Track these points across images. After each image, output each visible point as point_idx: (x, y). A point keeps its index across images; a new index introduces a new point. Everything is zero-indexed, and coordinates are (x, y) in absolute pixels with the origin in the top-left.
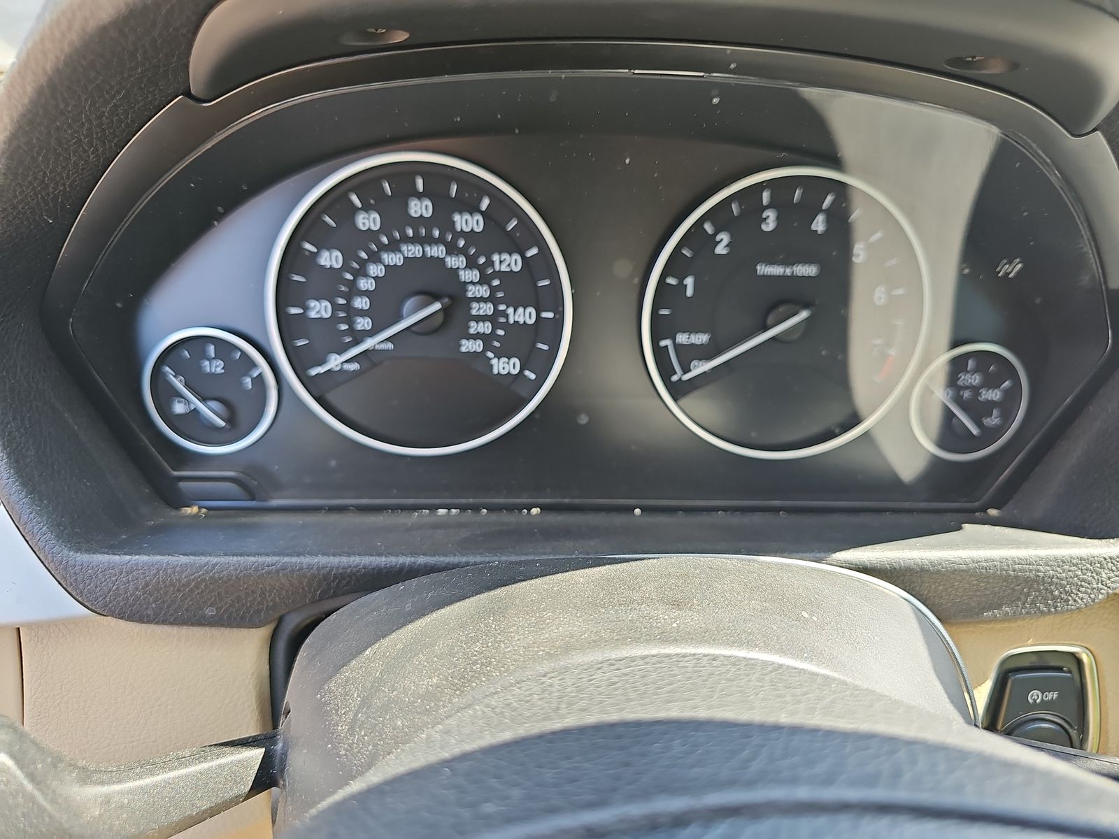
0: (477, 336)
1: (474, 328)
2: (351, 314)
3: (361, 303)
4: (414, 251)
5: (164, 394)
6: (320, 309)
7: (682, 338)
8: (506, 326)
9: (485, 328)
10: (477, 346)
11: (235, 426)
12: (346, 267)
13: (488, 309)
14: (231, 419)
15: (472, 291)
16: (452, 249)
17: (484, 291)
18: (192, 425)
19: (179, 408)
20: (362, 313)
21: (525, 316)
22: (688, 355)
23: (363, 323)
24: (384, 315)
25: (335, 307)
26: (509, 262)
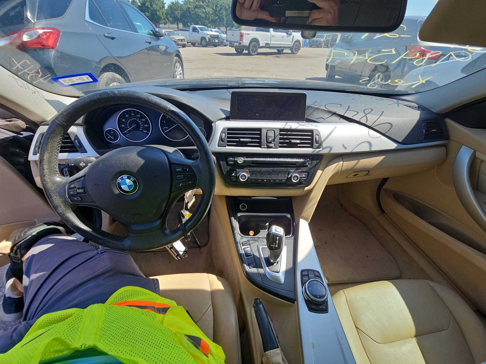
0: (141, 128)
1: (141, 127)
2: (127, 126)
3: (128, 125)
4: (133, 119)
5: (107, 136)
6: (123, 126)
7: (165, 128)
8: (144, 127)
9: (142, 127)
10: (142, 129)
11: (115, 140)
12: (125, 121)
13: (142, 125)
14: (115, 138)
15: (140, 123)
16: (137, 119)
17: (141, 123)
18: (110, 139)
19: (109, 137)
20: (128, 126)
21: (146, 126)
22: (166, 129)
23: (128, 127)
24: (130, 126)
25: (125, 125)
26: (144, 120)
